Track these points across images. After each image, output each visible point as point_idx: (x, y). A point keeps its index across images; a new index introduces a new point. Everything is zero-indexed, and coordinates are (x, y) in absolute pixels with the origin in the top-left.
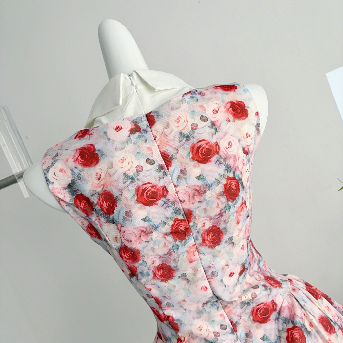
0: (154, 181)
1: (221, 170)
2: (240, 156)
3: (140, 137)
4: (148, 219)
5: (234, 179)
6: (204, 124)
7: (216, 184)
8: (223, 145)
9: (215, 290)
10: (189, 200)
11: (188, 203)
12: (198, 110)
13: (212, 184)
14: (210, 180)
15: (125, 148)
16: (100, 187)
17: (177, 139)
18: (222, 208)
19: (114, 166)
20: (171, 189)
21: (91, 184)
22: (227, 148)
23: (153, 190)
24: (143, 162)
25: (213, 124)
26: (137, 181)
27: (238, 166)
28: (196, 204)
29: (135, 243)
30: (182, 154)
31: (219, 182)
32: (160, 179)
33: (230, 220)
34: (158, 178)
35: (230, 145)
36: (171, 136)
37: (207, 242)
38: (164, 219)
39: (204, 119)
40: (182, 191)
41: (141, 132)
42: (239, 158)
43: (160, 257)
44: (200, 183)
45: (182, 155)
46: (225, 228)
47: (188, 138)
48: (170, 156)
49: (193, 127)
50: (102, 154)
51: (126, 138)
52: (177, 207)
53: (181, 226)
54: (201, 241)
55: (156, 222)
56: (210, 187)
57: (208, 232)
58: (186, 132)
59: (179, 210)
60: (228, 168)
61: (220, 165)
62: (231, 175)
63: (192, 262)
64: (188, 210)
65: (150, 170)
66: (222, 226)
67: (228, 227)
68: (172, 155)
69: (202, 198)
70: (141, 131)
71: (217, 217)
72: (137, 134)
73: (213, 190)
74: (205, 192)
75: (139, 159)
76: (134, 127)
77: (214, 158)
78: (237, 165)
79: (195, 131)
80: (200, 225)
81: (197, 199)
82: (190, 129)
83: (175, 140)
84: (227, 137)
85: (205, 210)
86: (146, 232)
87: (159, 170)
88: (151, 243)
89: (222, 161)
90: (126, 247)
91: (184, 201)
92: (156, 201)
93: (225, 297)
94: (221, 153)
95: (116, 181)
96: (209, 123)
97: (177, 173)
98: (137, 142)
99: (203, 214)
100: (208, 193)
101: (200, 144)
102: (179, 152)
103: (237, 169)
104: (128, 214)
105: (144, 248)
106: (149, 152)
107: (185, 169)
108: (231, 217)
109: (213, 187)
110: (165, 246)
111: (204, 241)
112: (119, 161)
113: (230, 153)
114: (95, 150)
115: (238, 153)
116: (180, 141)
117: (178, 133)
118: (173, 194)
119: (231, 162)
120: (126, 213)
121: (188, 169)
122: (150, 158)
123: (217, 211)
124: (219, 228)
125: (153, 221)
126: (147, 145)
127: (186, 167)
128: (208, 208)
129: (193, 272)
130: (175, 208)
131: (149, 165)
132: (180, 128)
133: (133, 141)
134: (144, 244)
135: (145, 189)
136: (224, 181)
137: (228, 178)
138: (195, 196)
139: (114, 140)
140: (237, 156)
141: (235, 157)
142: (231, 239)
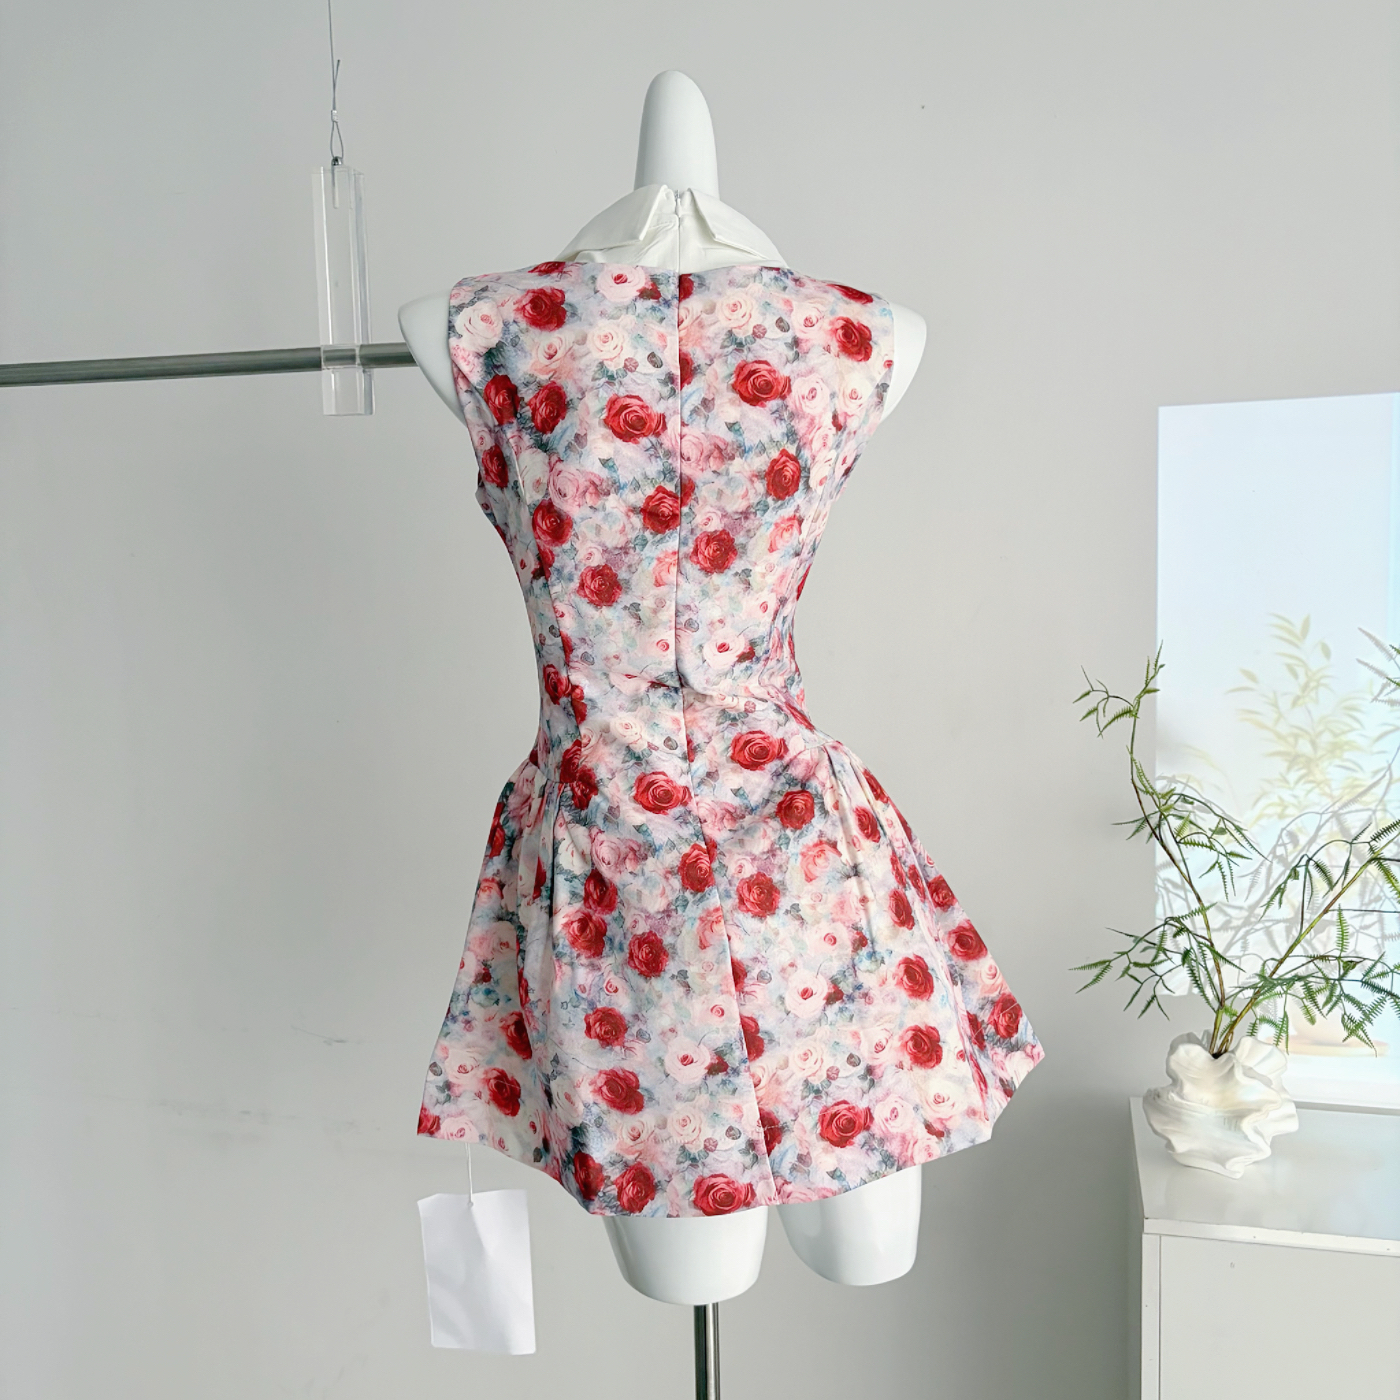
0: (648, 398)
1: (778, 431)
2: (824, 425)
3: (653, 309)
4: (611, 464)
5: (795, 459)
6: (779, 334)
7: (757, 451)
8: (799, 388)
9: (681, 657)
10: (698, 461)
11: (694, 465)
12: (779, 306)
13: (750, 449)
14: (750, 439)
15: (618, 318)
16: (547, 374)
17: (719, 342)
18: (752, 501)
19: (587, 342)
20: (674, 425)
21: (532, 361)
22: (803, 398)
23: (641, 413)
24: (641, 357)
25: (796, 342)
26: (617, 386)
27: (811, 441)
28: (708, 475)
29: (570, 501)
30: (718, 370)
31: (765, 450)
32: (661, 398)
33: (758, 533)
34: (657, 395)
35: (811, 395)
36: (710, 332)
37: (700, 557)
38: (639, 477)
39: (782, 325)
40: (690, 438)
41: (659, 302)
42: (819, 428)
43: (605, 551)
44: (729, 437)
45: (716, 373)
46: (744, 546)
47: (740, 346)
48: (696, 365)
49: (756, 331)
50: (574, 314)
51: (627, 301)
52: (671, 464)
53: (666, 505)
54: (692, 550)
55: (624, 476)
56: (744, 451)
57: (711, 538)
58: (741, 335)
59: (672, 471)
60: (791, 434)
61: (778, 421)
62: (792, 450)
63: (660, 585)
64: (690, 480)
65: (649, 374)
66: (739, 539)
67: (749, 547)
68: (699, 366)
69: (724, 467)
70: (660, 299)
71: (737, 516)
72: (651, 302)
73: (749, 460)
74: (732, 458)
75: (636, 348)
76: (651, 287)
77: (773, 404)
78: (810, 437)
79: (758, 340)
80: (699, 519)
81: (713, 464)
82: (751, 332)
83: (716, 340)
84: (813, 377)
85: (720, 493)
86: (599, 489)
87: (664, 383)
88: (600, 515)
89: (786, 415)
90: (551, 504)
91: (689, 459)
92: (638, 436)
93: (696, 680)
94: (789, 401)
95: (580, 370)
96: (788, 337)
97: (695, 401)
98: (645, 316)
99: (712, 500)
100: (738, 460)
101: (757, 366)
102: (714, 365)
103: (808, 446)
104: (579, 439)
105: (583, 519)
106: (660, 343)
107: (713, 399)
108: (763, 529)
109: (751, 454)
110: (623, 531)
111: (696, 551)
112: (599, 336)
113: (807, 410)
114: (562, 302)
115: (820, 417)
116: (723, 347)
117: (725, 331)
118: (673, 437)
119: (801, 426)
120: (577, 436)
121: (717, 402)
122: (658, 354)
123: (741, 505)
124: (733, 540)
125: (619, 472)
126: (661, 329)
127: (716, 398)
128: (728, 491)
129: (654, 606)
130: (666, 464)
131: (650, 366)
132: (732, 324)
133: (638, 311)
134: (587, 511)
135: (626, 407)
136: (775, 454)
137: (784, 453)
138: (711, 458)
139: (604, 296)
140: (816, 421)
141: (812, 420)
142: (747, 572)
